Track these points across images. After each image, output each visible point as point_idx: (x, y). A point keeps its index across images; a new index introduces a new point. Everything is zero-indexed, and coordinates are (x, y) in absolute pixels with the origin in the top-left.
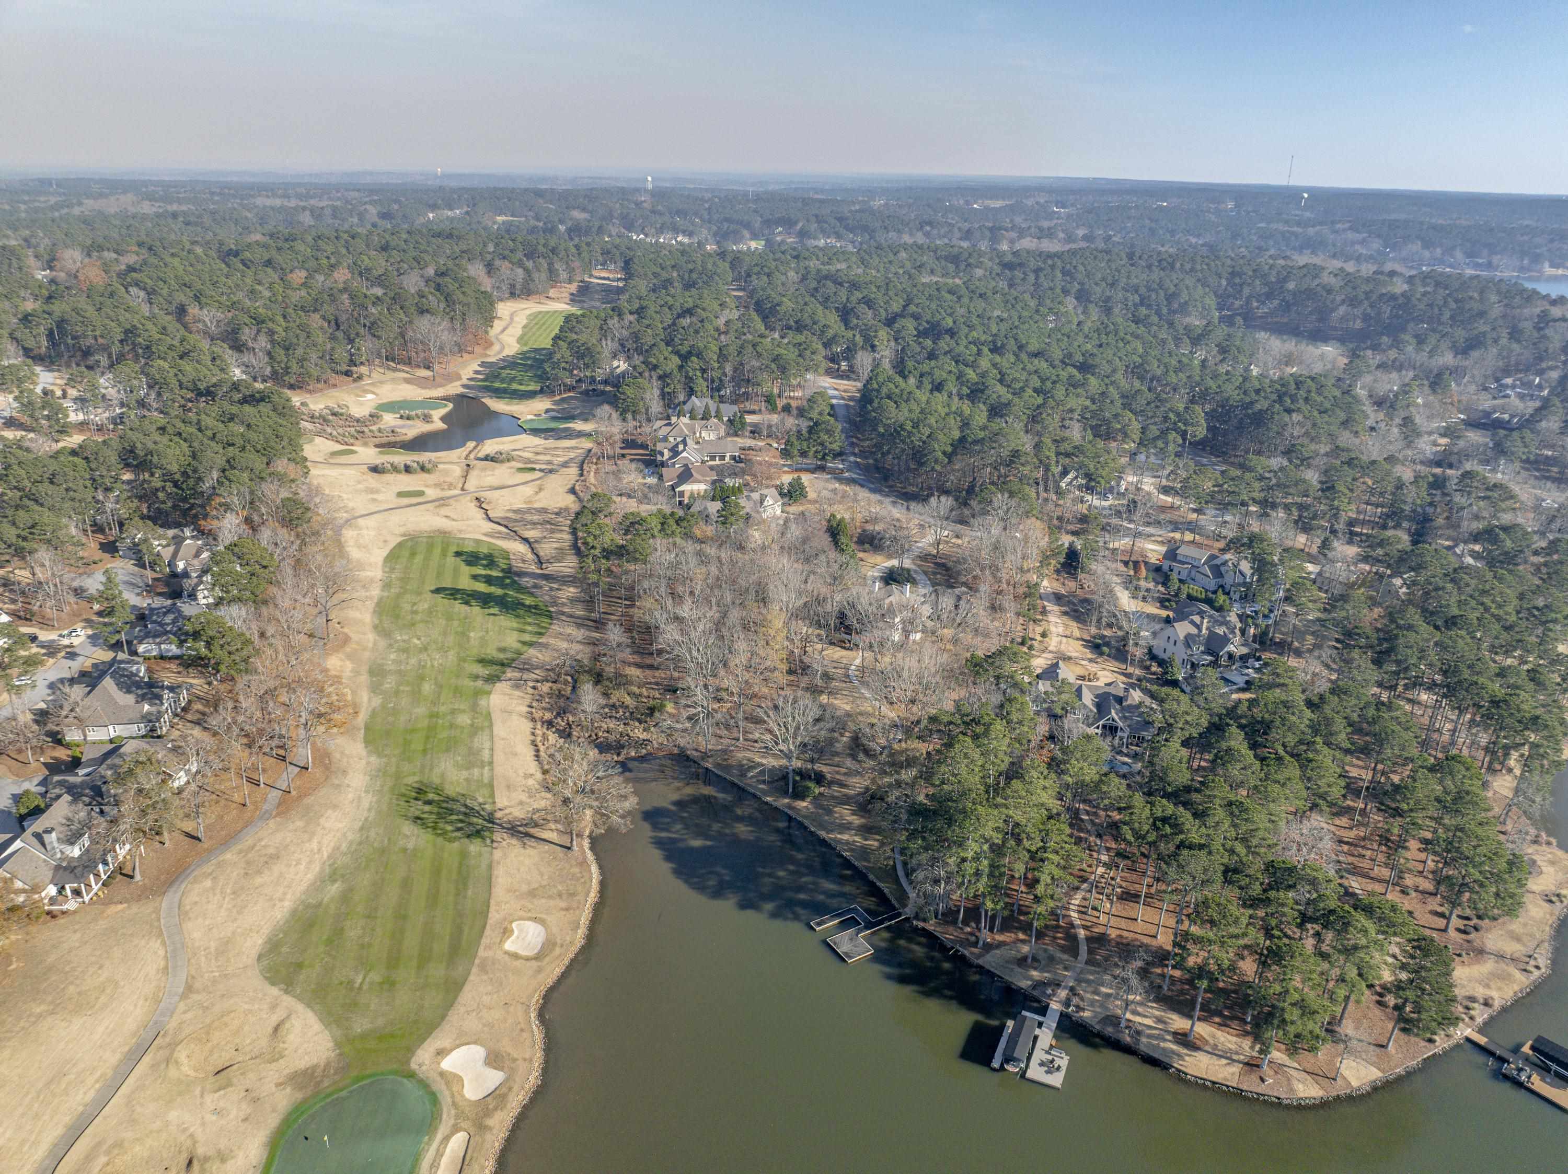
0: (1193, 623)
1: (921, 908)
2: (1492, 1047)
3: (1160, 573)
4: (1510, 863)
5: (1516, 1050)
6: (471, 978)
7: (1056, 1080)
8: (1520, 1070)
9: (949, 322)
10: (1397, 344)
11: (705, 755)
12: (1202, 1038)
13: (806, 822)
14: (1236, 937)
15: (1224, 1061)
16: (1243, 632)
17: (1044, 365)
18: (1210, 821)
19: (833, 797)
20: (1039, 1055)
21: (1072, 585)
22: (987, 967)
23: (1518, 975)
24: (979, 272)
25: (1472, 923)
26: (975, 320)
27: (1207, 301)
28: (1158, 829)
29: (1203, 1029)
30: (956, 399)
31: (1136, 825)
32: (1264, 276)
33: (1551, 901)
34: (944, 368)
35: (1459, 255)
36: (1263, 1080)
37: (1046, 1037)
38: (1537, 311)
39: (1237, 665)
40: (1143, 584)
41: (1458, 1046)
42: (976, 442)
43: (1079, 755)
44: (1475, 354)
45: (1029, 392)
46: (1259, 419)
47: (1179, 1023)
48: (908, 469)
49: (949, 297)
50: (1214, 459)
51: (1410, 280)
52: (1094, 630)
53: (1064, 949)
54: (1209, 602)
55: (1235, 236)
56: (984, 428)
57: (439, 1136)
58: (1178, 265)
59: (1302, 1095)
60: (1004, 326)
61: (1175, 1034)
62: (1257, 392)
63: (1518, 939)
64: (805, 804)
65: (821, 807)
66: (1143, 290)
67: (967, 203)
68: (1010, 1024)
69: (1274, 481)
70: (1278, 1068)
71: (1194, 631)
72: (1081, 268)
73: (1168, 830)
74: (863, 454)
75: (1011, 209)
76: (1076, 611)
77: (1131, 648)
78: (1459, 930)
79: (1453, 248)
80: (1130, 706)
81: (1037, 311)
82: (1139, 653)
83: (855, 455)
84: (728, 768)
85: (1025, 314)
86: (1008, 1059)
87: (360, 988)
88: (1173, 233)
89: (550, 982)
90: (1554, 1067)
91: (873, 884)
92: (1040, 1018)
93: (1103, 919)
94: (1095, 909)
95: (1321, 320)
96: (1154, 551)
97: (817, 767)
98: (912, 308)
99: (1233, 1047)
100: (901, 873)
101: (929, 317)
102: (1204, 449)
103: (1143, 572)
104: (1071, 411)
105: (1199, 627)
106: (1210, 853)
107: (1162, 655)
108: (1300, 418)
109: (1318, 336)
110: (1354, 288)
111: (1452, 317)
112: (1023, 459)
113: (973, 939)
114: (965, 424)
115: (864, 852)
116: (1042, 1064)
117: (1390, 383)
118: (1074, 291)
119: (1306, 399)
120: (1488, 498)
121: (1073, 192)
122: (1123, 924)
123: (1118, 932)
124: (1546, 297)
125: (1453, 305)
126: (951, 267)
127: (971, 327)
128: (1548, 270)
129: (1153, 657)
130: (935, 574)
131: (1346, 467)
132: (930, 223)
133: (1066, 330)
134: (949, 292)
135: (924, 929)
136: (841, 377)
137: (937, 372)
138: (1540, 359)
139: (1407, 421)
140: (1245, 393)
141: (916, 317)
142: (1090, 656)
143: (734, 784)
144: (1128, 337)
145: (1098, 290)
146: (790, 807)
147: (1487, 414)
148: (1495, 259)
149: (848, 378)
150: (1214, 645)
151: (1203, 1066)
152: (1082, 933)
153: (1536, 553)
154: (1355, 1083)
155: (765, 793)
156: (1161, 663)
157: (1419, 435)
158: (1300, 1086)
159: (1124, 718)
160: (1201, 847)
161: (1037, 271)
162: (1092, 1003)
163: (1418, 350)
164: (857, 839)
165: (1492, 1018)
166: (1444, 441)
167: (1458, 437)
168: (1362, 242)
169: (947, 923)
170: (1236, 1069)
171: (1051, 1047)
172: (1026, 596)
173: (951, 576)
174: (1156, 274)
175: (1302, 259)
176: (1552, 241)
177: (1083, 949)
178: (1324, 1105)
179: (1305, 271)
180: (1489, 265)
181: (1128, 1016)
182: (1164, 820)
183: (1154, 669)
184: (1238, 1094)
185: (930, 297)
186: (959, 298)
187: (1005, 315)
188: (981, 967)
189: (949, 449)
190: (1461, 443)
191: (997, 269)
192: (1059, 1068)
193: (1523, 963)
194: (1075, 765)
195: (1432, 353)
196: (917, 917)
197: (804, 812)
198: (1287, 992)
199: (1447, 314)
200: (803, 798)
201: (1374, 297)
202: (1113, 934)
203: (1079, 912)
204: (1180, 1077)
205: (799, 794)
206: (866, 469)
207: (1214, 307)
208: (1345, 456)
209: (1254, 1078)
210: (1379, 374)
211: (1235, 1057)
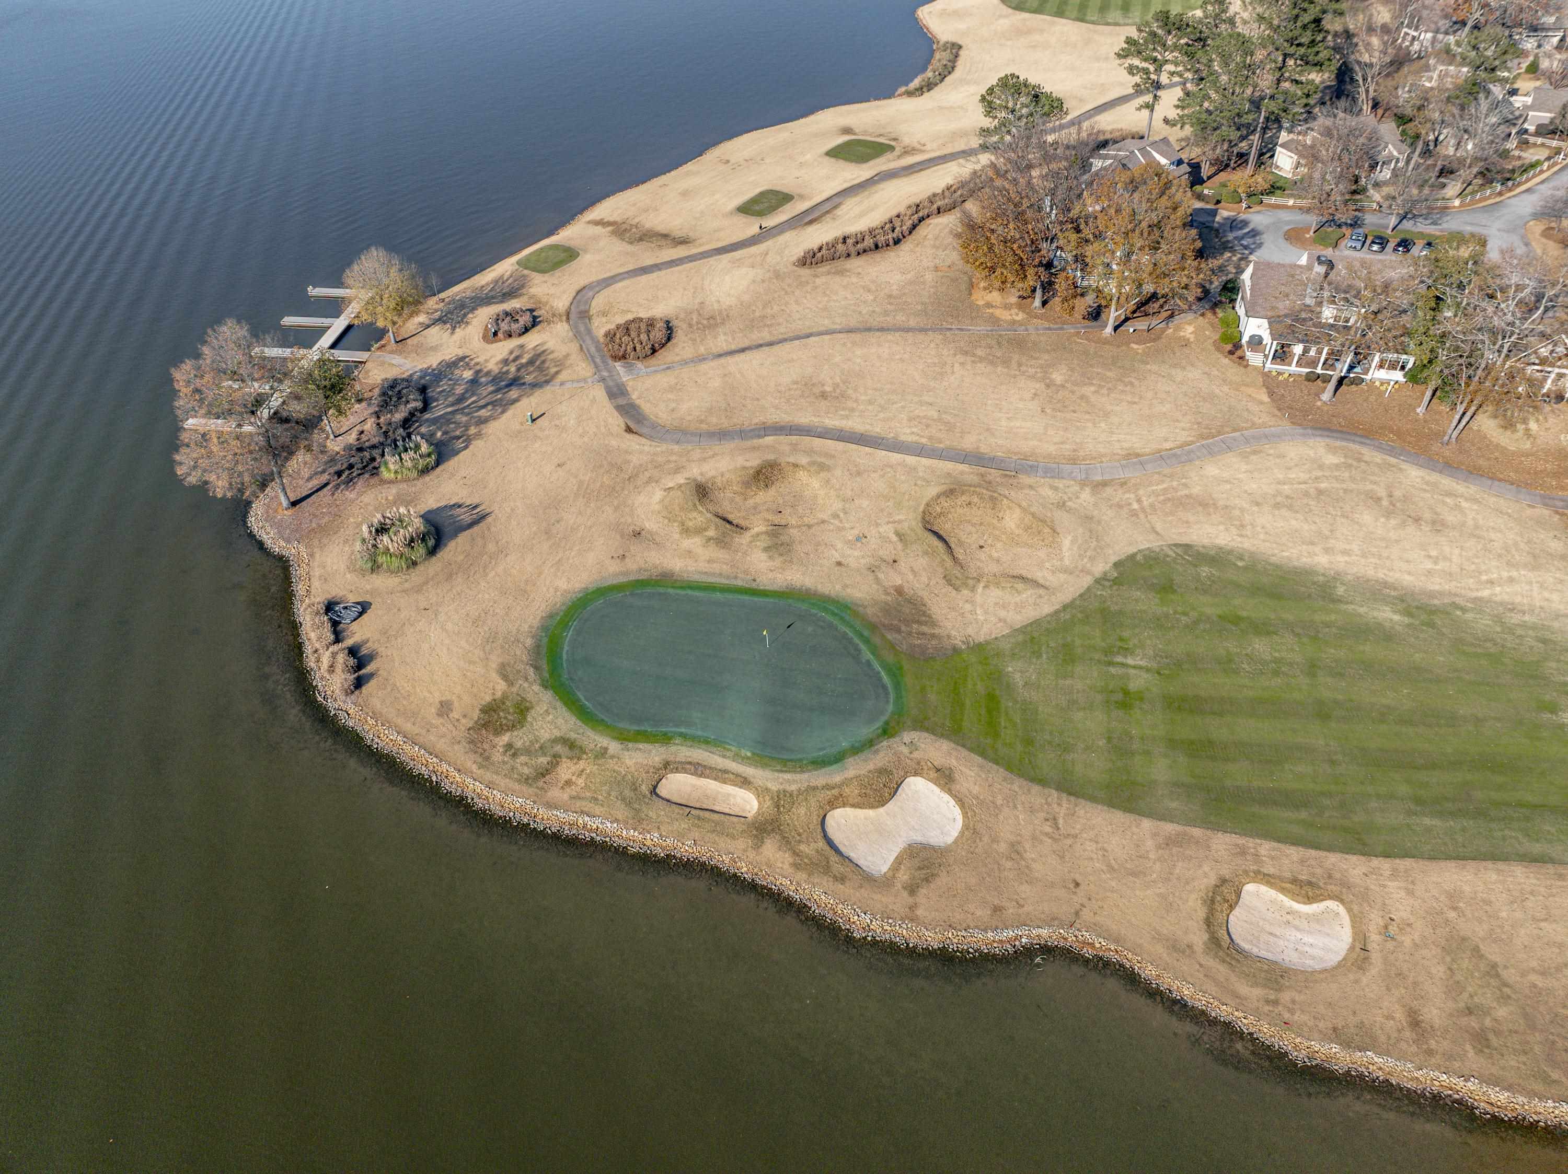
6: (1147, 824)
57: (749, 771)
87: (1110, 664)
89: (1148, 972)
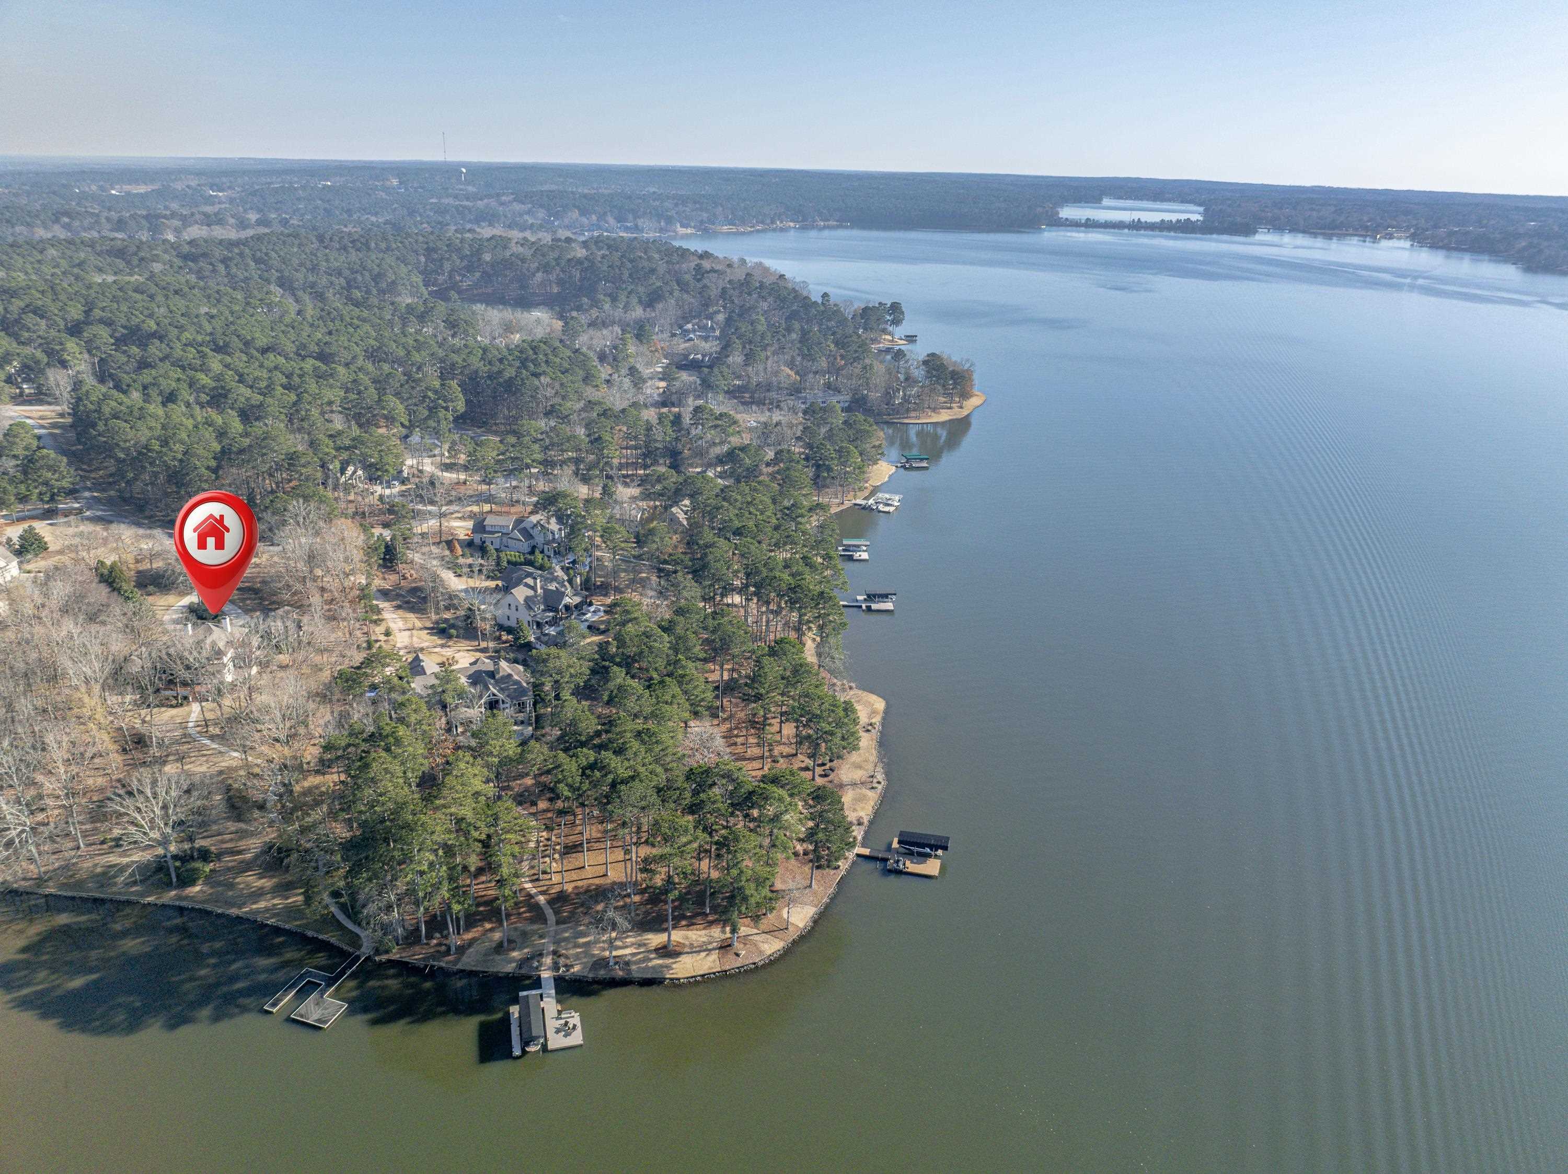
0: (527, 585)
1: (380, 942)
2: (875, 854)
3: (475, 546)
4: (845, 710)
5: (889, 848)
7: (576, 1038)
8: (898, 862)
9: (152, 325)
10: (595, 303)
11: (40, 881)
12: (679, 944)
13: (209, 907)
14: (690, 842)
15: (703, 954)
16: (570, 581)
17: (281, 360)
18: (629, 754)
19: (229, 869)
20: (552, 1024)
21: (393, 578)
22: (468, 968)
23: (870, 794)
24: (157, 267)
25: (827, 767)
26: (183, 321)
27: (414, 279)
28: (588, 777)
29: (677, 936)
30: (197, 408)
31: (570, 780)
32: (458, 250)
33: (868, 731)
34: (171, 378)
35: (611, 220)
36: (737, 955)
37: (550, 1005)
38: (693, 265)
39: (575, 614)
40: (461, 561)
41: (854, 863)
42: (241, 451)
43: (493, 735)
44: (660, 306)
45: (279, 389)
46: (511, 387)
47: (656, 939)
48: (167, 494)
49: (138, 296)
50: (479, 431)
51: (585, 244)
52: (434, 617)
53: (532, 921)
54: (530, 563)
55: (412, 213)
56: (246, 434)
58: (373, 245)
59: (769, 952)
60: (218, 324)
61: (657, 950)
62: (501, 361)
63: (859, 767)
64: (197, 888)
65: (219, 884)
66: (347, 273)
67: (102, 188)
68: (515, 1010)
69: (547, 442)
70: (745, 939)
71: (530, 593)
72: (273, 254)
73: (598, 774)
74: (97, 486)
75: (160, 194)
76: (408, 602)
77: (479, 624)
78: (821, 776)
79: (605, 214)
80: (502, 677)
81: (248, 304)
82: (487, 627)
83: (90, 489)
84: (80, 884)
85: (237, 308)
86: (526, 1043)
88: (349, 212)
90: (916, 849)
91: (314, 940)
92: (538, 992)
93: (556, 878)
94: (544, 872)
95: (523, 287)
96: (462, 528)
97: (199, 843)
98: (97, 313)
99: (705, 939)
100: (341, 917)
101: (123, 321)
102: (465, 423)
103: (459, 551)
104: (330, 403)
105: (533, 588)
106: (641, 781)
107: (507, 623)
108: (548, 379)
109: (524, 303)
110: (543, 255)
111: (630, 275)
112: (303, 461)
113: (443, 948)
114: (221, 434)
115: (292, 912)
116: (558, 1031)
117: (603, 339)
118: (273, 279)
119: (547, 362)
120: (716, 426)
121: (225, 173)
122: (574, 875)
123: (573, 885)
124: (695, 253)
125: (629, 265)
126: (121, 264)
127: (181, 328)
128: (682, 231)
129: (501, 627)
130: (243, 600)
131: (603, 419)
132: (67, 214)
133: (287, 320)
134: (135, 291)
135: (389, 961)
136: (29, 402)
137: (163, 382)
138: (707, 305)
139: (633, 371)
140: (490, 363)
141: (109, 323)
142: (440, 642)
143: (95, 900)
144: (355, 321)
145: (300, 275)
146: (180, 898)
147: (686, 356)
148: (640, 222)
149: (41, 402)
150: (551, 601)
151: (689, 966)
152: (542, 899)
153: (768, 465)
154: (801, 925)
155: (143, 895)
156: (510, 631)
157: (645, 381)
158: (766, 946)
159: (502, 690)
160: (633, 778)
161: (225, 261)
162: (577, 957)
163: (614, 307)
164: (276, 901)
165: (866, 833)
166: (663, 384)
167: (674, 379)
168: (529, 212)
169: (410, 945)
170: (714, 956)
171: (559, 1012)
172: (361, 598)
173: (261, 599)
174: (354, 256)
175: (486, 232)
176: (676, 205)
177: (549, 912)
178: (787, 953)
179: (493, 242)
180: (636, 228)
181: (615, 953)
182: (592, 766)
183: (504, 638)
184: (724, 975)
185: (114, 299)
186: (152, 297)
187: (214, 311)
188: (462, 971)
189: (213, 463)
190: (677, 384)
191: (178, 262)
192: (574, 1027)
193: (869, 783)
194: (495, 745)
195: (626, 308)
196: (377, 952)
197: (201, 897)
198: (742, 872)
199: (626, 274)
200: (192, 882)
201: (563, 263)
202: (569, 888)
203: (532, 881)
204: (676, 984)
205: (186, 880)
206: (110, 502)
207: (421, 284)
208: (598, 409)
209: (731, 956)
210: (591, 332)
211: (710, 947)
